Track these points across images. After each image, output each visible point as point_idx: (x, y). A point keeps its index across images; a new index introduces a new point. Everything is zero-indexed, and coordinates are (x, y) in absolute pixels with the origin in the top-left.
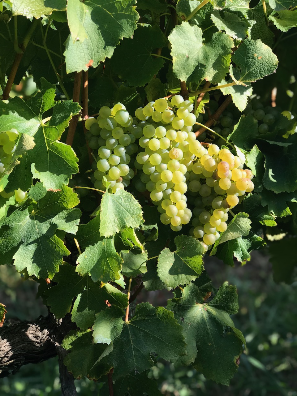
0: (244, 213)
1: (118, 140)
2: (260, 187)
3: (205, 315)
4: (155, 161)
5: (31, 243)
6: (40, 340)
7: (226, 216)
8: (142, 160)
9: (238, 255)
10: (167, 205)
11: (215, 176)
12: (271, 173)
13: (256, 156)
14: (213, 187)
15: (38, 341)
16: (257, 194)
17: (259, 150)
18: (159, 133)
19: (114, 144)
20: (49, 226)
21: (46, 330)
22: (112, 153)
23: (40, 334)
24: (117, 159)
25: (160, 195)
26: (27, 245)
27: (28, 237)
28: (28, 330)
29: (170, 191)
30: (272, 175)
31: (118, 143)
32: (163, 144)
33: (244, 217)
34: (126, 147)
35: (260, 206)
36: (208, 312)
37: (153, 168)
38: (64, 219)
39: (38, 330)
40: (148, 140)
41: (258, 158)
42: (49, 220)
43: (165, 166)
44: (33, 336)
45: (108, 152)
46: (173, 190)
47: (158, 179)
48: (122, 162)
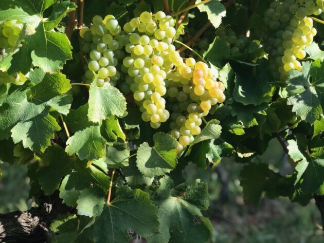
0: (216, 120)
1: (107, 45)
2: (230, 99)
3: (179, 207)
4: (139, 65)
5: (28, 121)
6: (31, 225)
7: (200, 121)
8: (128, 63)
9: (209, 157)
10: (148, 104)
11: (191, 83)
12: (240, 89)
13: (228, 72)
14: (189, 94)
15: (29, 226)
16: (228, 105)
17: (231, 68)
18: (144, 41)
19: (104, 48)
20: (44, 108)
21: (37, 217)
22: (102, 56)
23: (31, 220)
24: (106, 61)
25: (142, 95)
26: (23, 122)
27: (25, 116)
28: (21, 216)
29: (151, 92)
30: (242, 92)
31: (108, 47)
32: (146, 50)
33: (216, 123)
34: (114, 52)
35: (231, 115)
36: (181, 204)
37: (137, 71)
38: (58, 103)
39: (30, 217)
40: (133, 46)
41: (229, 74)
42: (44, 103)
43: (147, 70)
44: (25, 221)
45: (98, 54)
46: (153, 91)
47: (140, 81)
48: (110, 64)
